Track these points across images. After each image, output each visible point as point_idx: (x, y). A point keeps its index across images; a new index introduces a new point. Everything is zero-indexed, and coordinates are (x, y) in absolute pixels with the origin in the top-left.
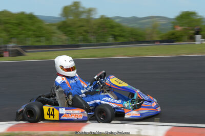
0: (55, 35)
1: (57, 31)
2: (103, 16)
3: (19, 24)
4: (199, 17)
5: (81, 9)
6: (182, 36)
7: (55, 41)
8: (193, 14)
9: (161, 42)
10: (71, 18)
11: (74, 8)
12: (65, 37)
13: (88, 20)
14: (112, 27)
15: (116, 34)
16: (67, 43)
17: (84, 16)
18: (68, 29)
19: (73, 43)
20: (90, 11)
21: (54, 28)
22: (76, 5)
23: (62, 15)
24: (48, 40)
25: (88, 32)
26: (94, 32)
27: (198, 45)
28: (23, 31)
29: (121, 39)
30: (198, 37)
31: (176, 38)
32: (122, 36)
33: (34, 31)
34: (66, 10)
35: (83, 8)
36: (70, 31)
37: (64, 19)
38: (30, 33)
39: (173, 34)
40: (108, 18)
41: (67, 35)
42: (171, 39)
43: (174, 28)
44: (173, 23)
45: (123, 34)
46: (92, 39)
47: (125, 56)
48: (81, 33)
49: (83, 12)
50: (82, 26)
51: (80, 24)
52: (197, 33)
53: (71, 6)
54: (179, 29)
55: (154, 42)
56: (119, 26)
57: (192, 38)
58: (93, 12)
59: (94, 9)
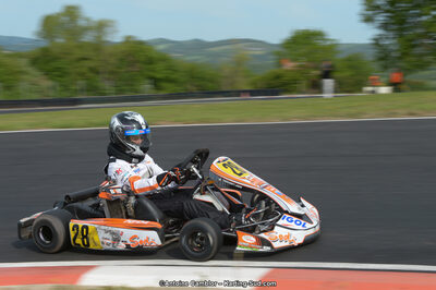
0: (25, 77)
1: (30, 69)
2: (129, 37)
4: (328, 43)
5: (82, 23)
6: (295, 81)
7: (24, 90)
8: (318, 35)
9: (252, 93)
10: (60, 41)
11: (66, 19)
12: (46, 83)
13: (98, 47)
14: (150, 61)
15: (158, 76)
16: (52, 95)
17: (88, 38)
18: (55, 64)
19: (65, 95)
20: (101, 26)
21: (23, 63)
22: (71, 12)
23: (39, 34)
24: (8, 88)
25: (98, 73)
26: (112, 73)
27: (327, 99)
29: (170, 88)
30: (328, 83)
31: (284, 84)
34: (49, 25)
35: (87, 19)
36: (58, 69)
37: (44, 43)
39: (278, 77)
40: (141, 43)
41: (51, 79)
42: (274, 87)
43: (279, 65)
44: (278, 54)
45: (175, 76)
46: (107, 86)
47: (176, 122)
48: (82, 75)
49: (86, 29)
50: (86, 59)
51: (79, 53)
52: (327, 75)
53: (59, 15)
54: (289, 65)
55: (238, 93)
56: (163, 59)
57: (316, 87)
58: (107, 30)
59: (112, 22)
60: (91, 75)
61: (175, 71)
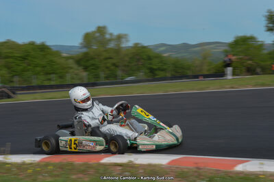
1: (75, 66)
2: (136, 44)
3: (24, 58)
4: (259, 43)
5: (108, 36)
8: (252, 38)
9: (206, 76)
10: (95, 47)
11: (97, 35)
13: (118, 51)
14: (149, 58)
15: (155, 67)
17: (112, 45)
18: (92, 62)
20: (120, 38)
21: (71, 61)
22: (101, 30)
23: (81, 44)
24: (61, 77)
25: (117, 66)
26: (125, 66)
28: (29, 67)
29: (161, 74)
30: (229, 70)
32: (163, 70)
33: (44, 67)
34: (88, 38)
35: (111, 34)
36: (93, 65)
38: (38, 69)
40: (144, 47)
45: (165, 67)
48: (107, 68)
49: (110, 40)
50: (110, 58)
51: (106, 55)
53: (94, 33)
56: (158, 56)
58: (123, 40)
59: (126, 35)
60: (113, 67)
61: (165, 64)
